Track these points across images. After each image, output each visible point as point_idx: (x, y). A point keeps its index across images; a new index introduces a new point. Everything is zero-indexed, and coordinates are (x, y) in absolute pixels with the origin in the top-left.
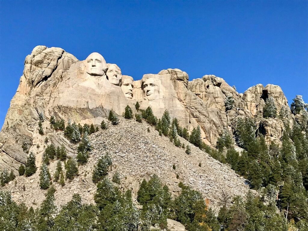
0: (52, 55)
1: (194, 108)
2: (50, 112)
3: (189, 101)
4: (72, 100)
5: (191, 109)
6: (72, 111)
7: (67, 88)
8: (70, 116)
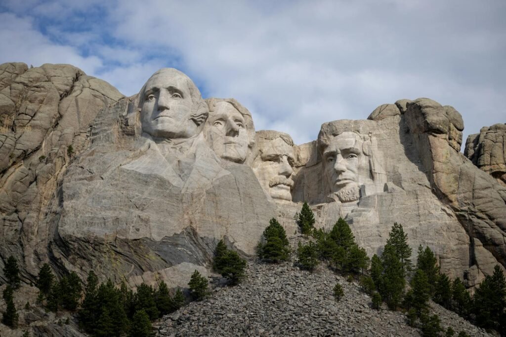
0: (43, 87)
1: (484, 216)
2: (38, 258)
3: (467, 195)
4: (100, 216)
5: (475, 220)
6: (100, 252)
7: (85, 181)
8: (96, 266)
